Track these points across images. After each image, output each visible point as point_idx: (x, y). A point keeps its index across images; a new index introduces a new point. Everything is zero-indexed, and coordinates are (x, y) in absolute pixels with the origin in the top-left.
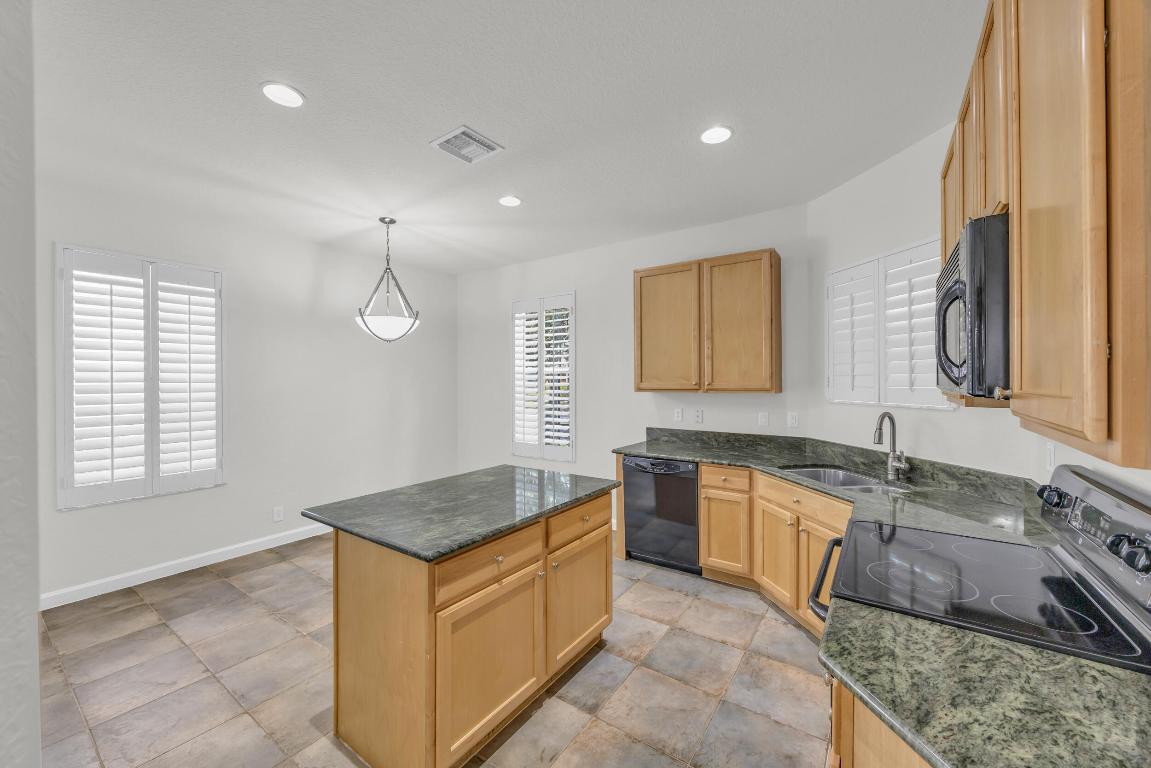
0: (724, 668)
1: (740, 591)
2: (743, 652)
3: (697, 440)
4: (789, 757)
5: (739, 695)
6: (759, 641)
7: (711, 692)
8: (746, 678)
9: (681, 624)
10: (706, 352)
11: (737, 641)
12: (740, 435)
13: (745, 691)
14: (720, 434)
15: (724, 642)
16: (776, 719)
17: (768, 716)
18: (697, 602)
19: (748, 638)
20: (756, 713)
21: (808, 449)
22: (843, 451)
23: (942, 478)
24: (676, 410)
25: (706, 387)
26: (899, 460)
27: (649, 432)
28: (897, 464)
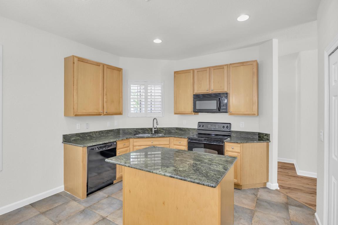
10: (105, 100)
14: (96, 132)
22: (135, 130)
23: (162, 130)
24: (77, 124)
25: (105, 113)
26: (155, 128)
27: (65, 137)
28: (155, 129)
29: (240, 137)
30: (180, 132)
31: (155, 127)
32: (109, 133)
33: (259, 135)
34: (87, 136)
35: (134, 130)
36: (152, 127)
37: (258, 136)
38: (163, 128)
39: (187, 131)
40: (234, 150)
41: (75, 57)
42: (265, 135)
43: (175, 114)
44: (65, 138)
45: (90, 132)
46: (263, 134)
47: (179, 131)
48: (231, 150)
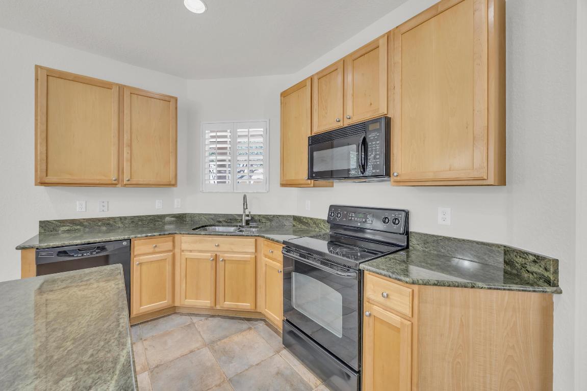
0: (209, 364)
1: (165, 318)
2: (207, 348)
3: (104, 224)
4: (278, 373)
5: (232, 369)
6: (207, 337)
7: (218, 382)
8: (223, 358)
9: (153, 363)
10: (126, 155)
11: (197, 345)
12: (143, 216)
13: (231, 365)
14: (125, 218)
15: (192, 352)
16: (256, 363)
17: (252, 366)
18: (146, 343)
19: (200, 339)
20: (247, 370)
21: (188, 219)
22: (212, 217)
23: (264, 220)
24: (78, 203)
25: (125, 182)
26: (248, 216)
27: (43, 225)
28: (247, 218)
29: (435, 253)
30: (299, 226)
31: (248, 214)
32: (159, 221)
33: (505, 254)
34: (99, 224)
35: (210, 216)
36: (242, 213)
37: (502, 260)
38: (267, 215)
39: (311, 225)
40: (389, 303)
41: (39, 69)
42: (535, 262)
43: (283, 185)
44: (42, 227)
45: (110, 218)
46: (523, 254)
47: (298, 223)
48: (380, 299)
